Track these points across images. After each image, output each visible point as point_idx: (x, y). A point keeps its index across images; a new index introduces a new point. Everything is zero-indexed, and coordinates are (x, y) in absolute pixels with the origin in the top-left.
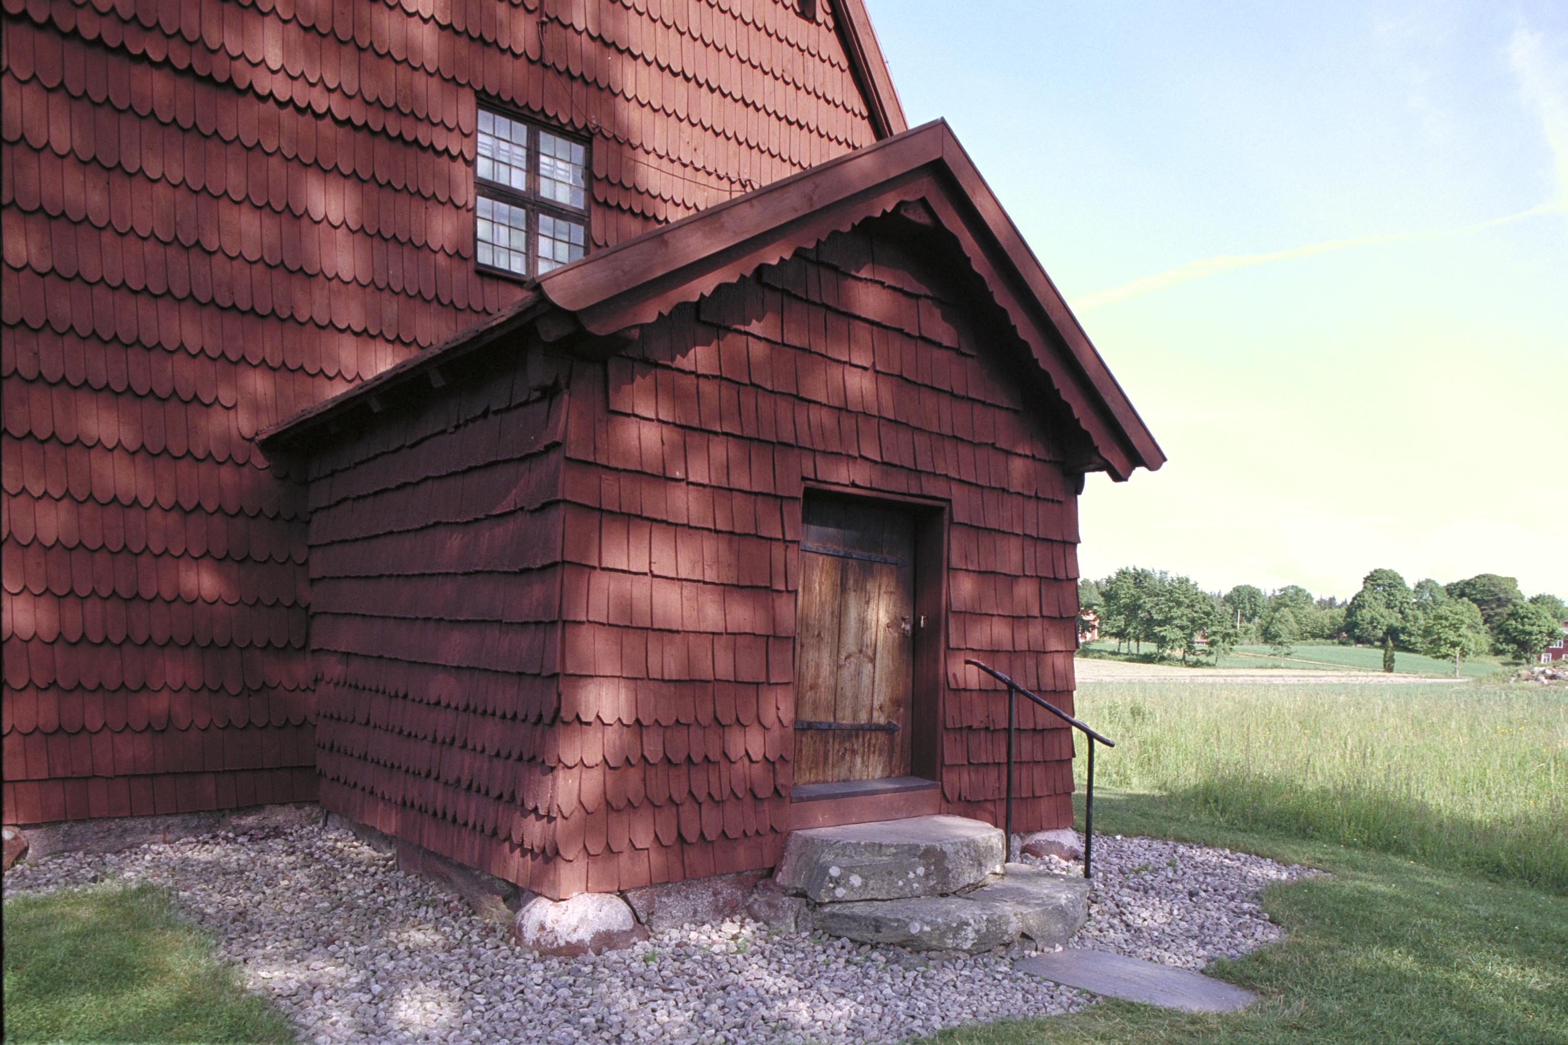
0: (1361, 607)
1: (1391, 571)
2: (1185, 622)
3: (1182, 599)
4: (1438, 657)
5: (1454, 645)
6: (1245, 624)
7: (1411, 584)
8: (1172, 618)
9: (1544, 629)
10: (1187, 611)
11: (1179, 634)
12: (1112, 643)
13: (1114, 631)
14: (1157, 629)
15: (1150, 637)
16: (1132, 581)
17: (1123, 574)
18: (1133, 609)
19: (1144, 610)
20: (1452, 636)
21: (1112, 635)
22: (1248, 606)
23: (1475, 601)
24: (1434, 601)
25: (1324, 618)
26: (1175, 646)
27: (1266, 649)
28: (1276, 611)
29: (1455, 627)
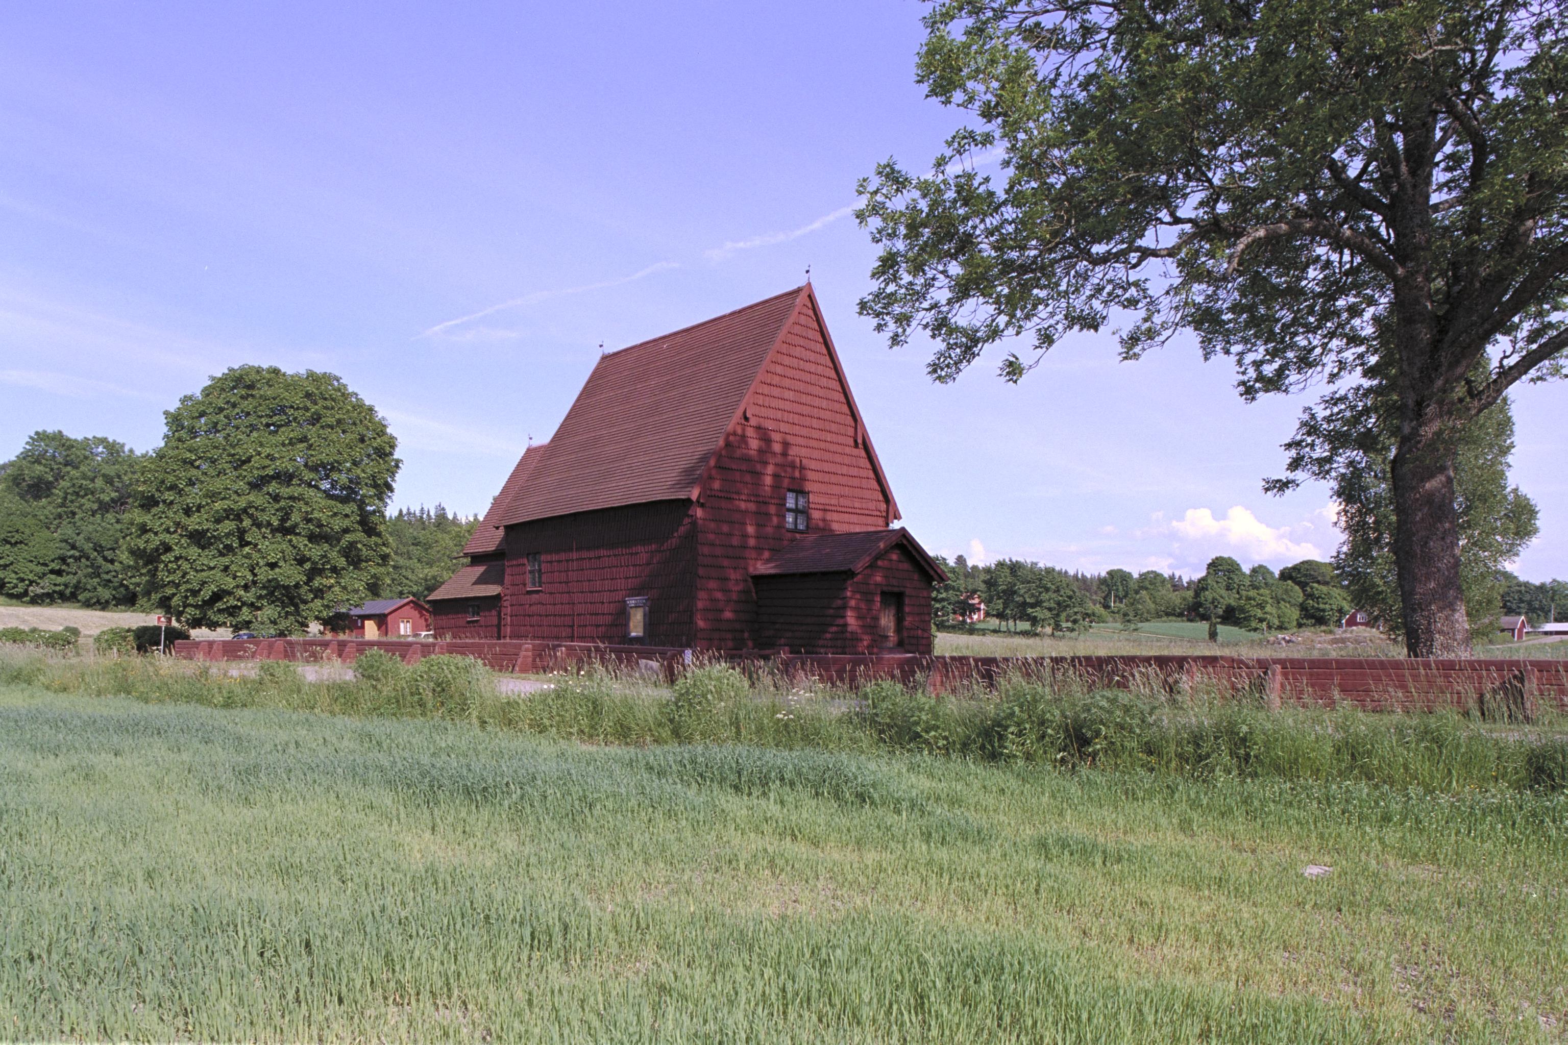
0: (1204, 589)
1: (1230, 558)
2: (1053, 605)
3: (1049, 585)
4: (1251, 631)
5: (1261, 620)
6: (1118, 604)
7: (1246, 569)
8: (1042, 602)
9: (1334, 607)
10: (1054, 596)
11: (1048, 614)
12: (994, 622)
13: (996, 612)
14: (1030, 610)
15: (1024, 617)
16: (1008, 571)
17: (1001, 565)
18: (1010, 592)
19: (1019, 595)
20: (1259, 613)
21: (993, 616)
22: (1121, 588)
23: (1296, 582)
24: (1266, 584)
25: (1176, 599)
26: (1045, 624)
27: (1119, 625)
28: (1137, 592)
29: (1261, 606)
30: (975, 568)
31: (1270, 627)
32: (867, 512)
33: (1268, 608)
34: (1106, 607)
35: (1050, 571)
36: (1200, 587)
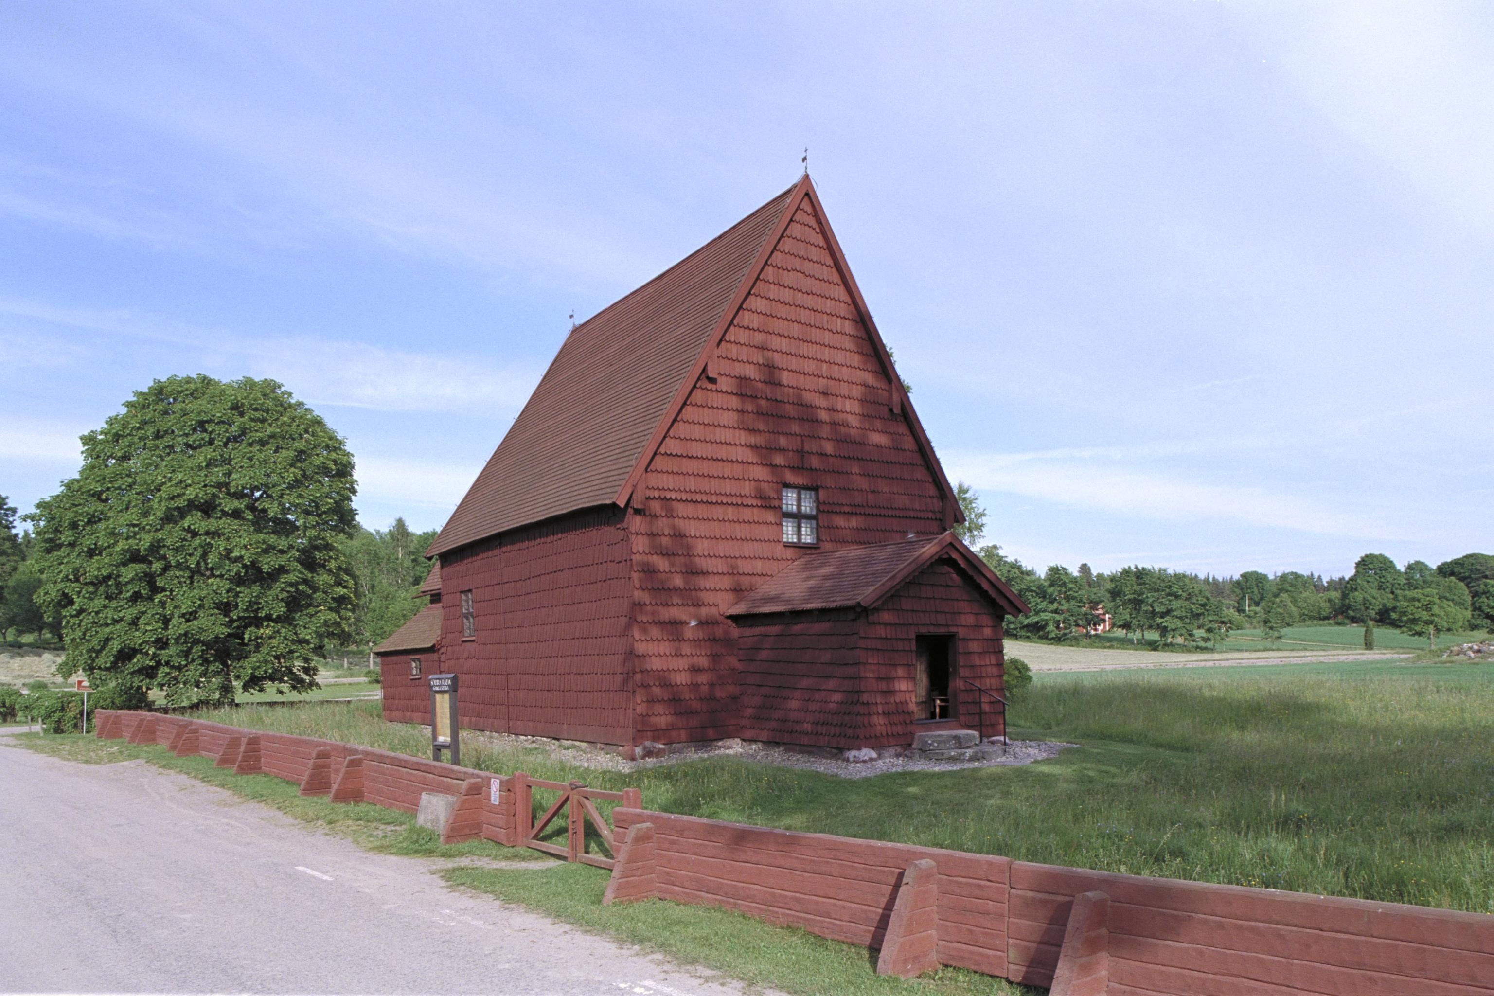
0: (1353, 589)
1: (1382, 555)
2: (1184, 614)
3: (1180, 593)
4: (1413, 635)
5: (1428, 623)
6: (1253, 608)
7: (1401, 566)
8: (1172, 610)
10: (1185, 603)
11: (1179, 623)
12: (1120, 633)
13: (1121, 623)
14: (1159, 620)
15: (1153, 627)
16: (1134, 579)
17: (1126, 572)
18: (1137, 602)
19: (1148, 605)
20: (1425, 615)
21: (1120, 627)
22: (1256, 590)
23: (1462, 579)
24: (1424, 582)
25: (1321, 601)
26: (1177, 633)
27: (1259, 631)
28: (1276, 596)
29: (1427, 607)
30: (1100, 576)
31: (1438, 630)
32: (912, 514)
33: (1436, 609)
34: (1240, 611)
35: (1180, 578)
36: (1346, 587)
